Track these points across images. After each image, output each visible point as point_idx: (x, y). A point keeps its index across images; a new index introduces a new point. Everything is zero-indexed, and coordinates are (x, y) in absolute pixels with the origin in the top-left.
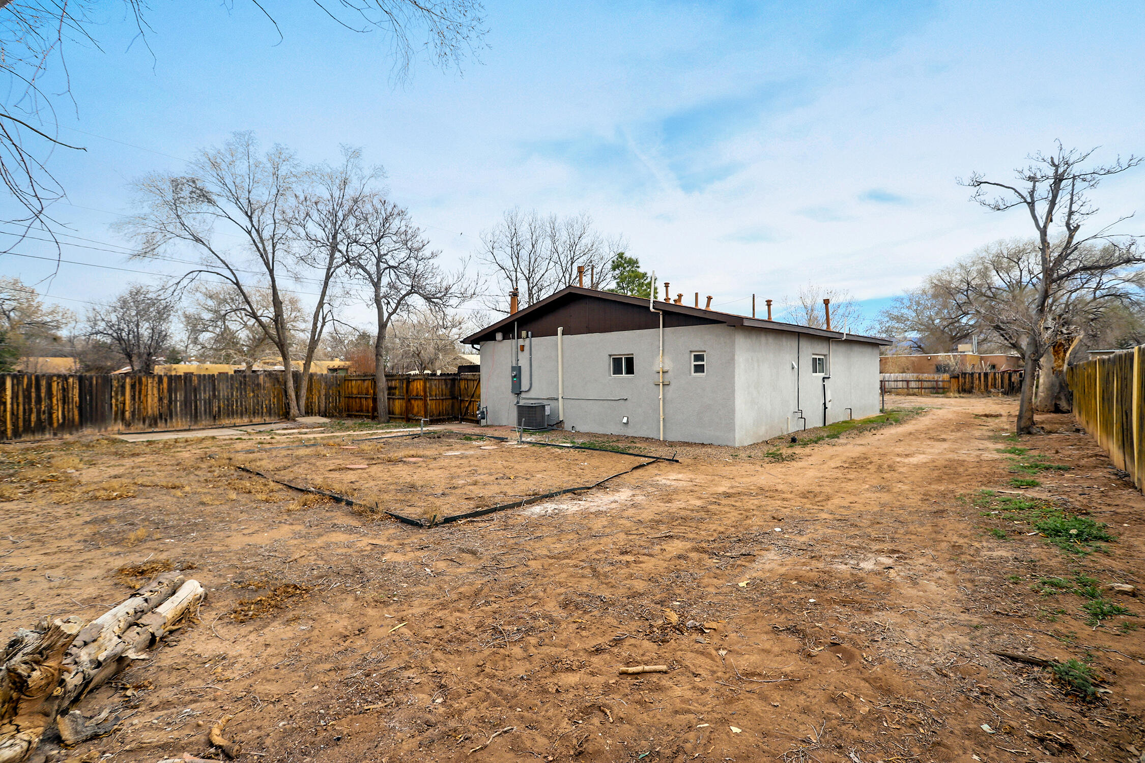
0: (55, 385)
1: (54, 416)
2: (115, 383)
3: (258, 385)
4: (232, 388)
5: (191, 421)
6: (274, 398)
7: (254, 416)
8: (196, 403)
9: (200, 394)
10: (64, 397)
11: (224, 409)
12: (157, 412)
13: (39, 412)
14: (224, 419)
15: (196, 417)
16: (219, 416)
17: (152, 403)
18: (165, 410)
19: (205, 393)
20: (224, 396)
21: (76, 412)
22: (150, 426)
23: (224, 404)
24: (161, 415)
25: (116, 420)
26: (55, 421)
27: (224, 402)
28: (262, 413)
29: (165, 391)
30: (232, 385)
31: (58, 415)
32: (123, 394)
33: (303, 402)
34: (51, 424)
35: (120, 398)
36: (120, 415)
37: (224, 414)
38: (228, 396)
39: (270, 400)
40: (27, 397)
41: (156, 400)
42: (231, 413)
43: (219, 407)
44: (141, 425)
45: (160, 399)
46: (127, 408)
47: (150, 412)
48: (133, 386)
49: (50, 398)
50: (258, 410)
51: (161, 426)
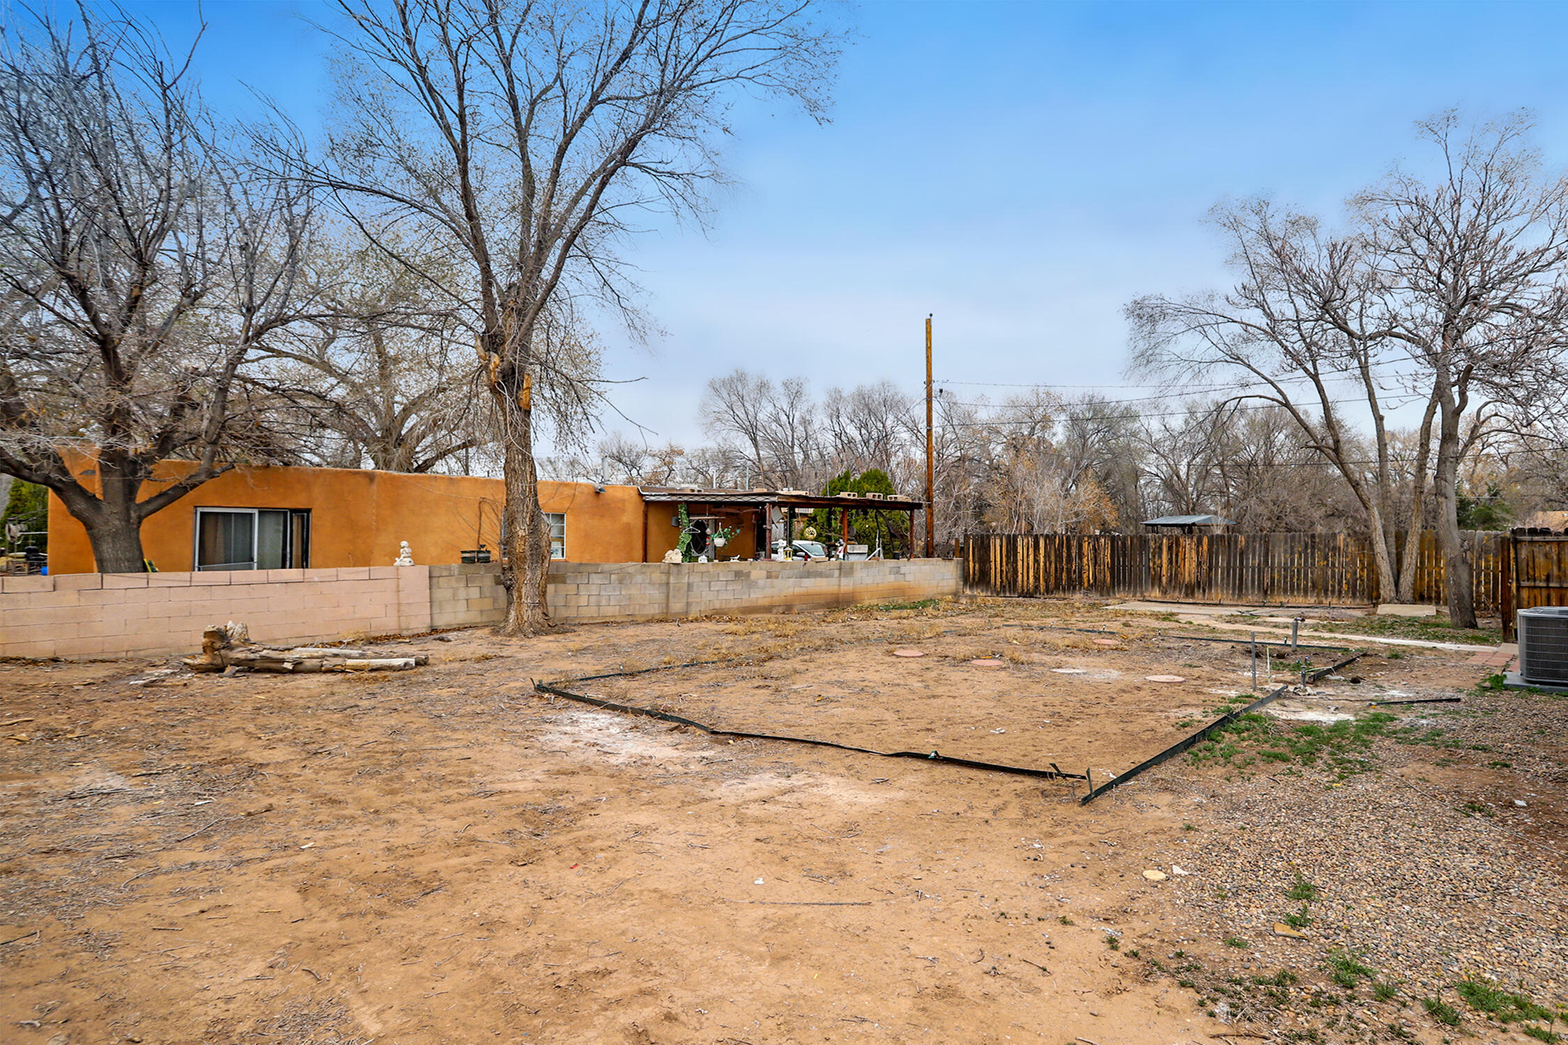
0: (1085, 545)
1: (1085, 576)
2: (1152, 544)
3: (1335, 549)
4: (1292, 553)
5: (1233, 594)
6: (1362, 570)
7: (1326, 594)
8: (1241, 570)
9: (1248, 559)
10: (1096, 558)
11: (1279, 581)
12: (1194, 580)
13: (1069, 571)
14: (1279, 594)
15: (1240, 590)
16: (1272, 591)
17: (1189, 568)
18: (1204, 578)
19: (1254, 558)
20: (1279, 563)
21: (1108, 574)
22: (1187, 595)
23: (1280, 575)
24: (1199, 583)
25: (1153, 586)
26: (1085, 580)
27: (1279, 572)
28: (1340, 592)
29: (1205, 554)
30: (1292, 548)
31: (1088, 575)
32: (1160, 557)
33: (1407, 579)
34: (1081, 584)
35: (1158, 562)
36: (1156, 580)
37: (1279, 587)
38: (1286, 564)
39: (1355, 573)
40: (1059, 557)
41: (1194, 565)
42: (1291, 589)
43: (1273, 579)
44: (1177, 594)
45: (1199, 564)
46: (1164, 572)
47: (1187, 579)
48: (1170, 548)
49: (1081, 559)
50: (1333, 586)
51: (1198, 596)
